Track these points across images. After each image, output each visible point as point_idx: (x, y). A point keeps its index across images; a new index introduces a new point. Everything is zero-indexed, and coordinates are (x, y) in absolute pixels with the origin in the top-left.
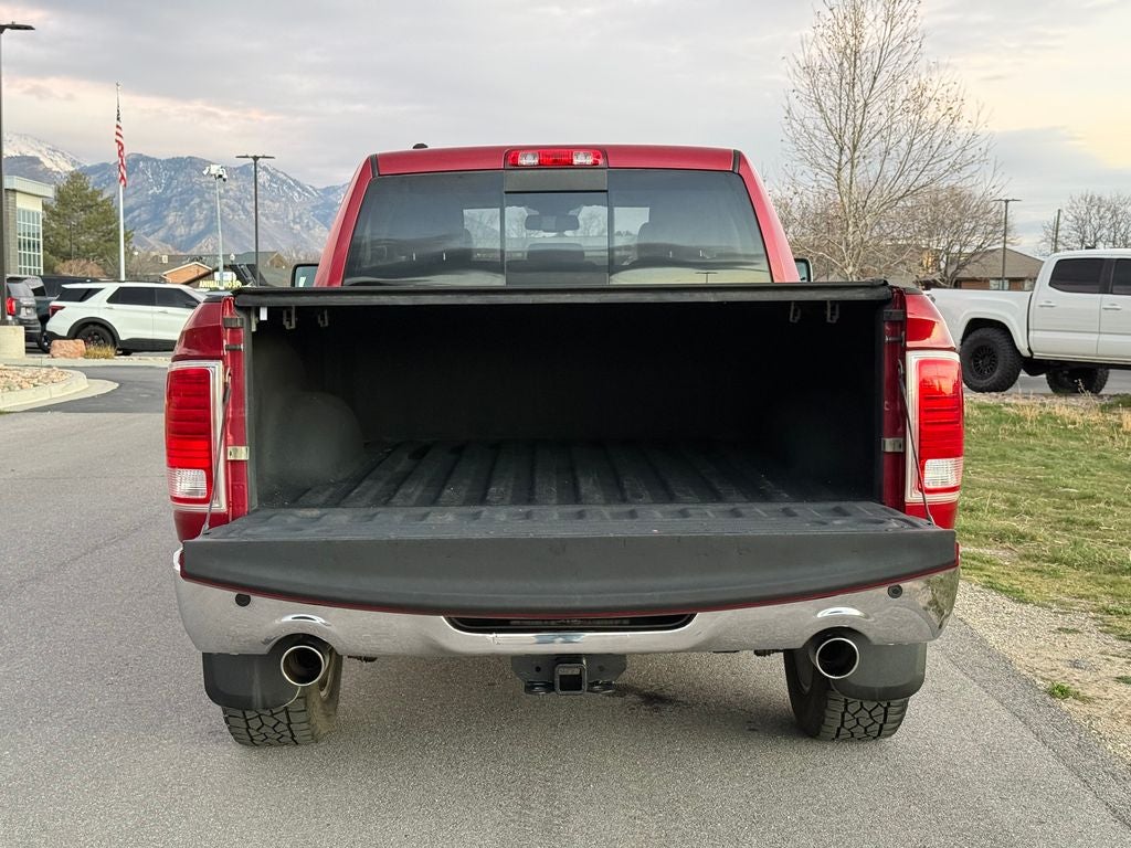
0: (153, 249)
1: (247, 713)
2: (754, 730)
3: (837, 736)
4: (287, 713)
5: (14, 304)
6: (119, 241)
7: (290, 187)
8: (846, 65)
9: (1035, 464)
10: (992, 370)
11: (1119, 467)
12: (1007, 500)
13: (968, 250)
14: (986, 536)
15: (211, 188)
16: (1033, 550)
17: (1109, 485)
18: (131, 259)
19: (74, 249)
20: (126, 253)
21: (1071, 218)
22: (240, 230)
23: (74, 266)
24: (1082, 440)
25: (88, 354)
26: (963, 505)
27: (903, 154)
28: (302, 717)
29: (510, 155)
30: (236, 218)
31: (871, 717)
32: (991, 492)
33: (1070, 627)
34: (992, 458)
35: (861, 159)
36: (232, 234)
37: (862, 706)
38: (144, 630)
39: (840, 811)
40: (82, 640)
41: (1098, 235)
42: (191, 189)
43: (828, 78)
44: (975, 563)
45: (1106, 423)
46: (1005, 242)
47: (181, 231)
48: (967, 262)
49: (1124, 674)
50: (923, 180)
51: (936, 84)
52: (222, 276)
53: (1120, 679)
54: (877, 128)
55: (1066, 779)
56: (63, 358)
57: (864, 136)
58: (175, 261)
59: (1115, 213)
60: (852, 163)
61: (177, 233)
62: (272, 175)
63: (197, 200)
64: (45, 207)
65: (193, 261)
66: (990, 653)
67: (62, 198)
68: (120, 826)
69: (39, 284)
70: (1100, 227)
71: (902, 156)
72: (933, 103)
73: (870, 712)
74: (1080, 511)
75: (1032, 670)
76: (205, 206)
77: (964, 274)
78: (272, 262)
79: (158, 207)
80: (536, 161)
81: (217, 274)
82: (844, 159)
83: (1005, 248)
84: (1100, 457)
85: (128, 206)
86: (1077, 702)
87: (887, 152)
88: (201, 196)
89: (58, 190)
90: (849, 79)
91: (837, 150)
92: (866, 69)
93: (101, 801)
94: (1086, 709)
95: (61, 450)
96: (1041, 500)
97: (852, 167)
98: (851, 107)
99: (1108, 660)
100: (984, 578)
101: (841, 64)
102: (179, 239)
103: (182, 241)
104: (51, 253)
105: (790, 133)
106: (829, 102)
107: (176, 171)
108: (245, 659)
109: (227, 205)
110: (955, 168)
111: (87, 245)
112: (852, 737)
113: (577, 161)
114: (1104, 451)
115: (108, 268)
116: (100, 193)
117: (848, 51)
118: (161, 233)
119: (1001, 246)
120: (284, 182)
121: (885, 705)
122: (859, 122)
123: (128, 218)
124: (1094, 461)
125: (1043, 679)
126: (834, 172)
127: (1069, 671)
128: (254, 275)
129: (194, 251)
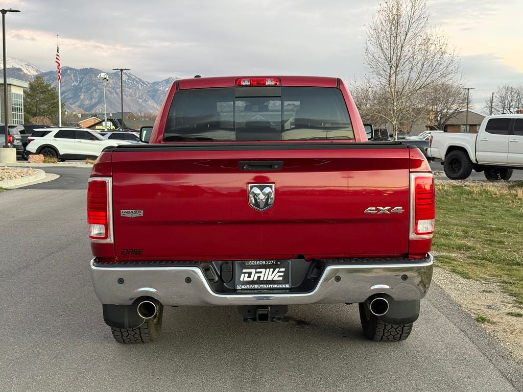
0: (74, 111)
1: (122, 330)
2: (345, 337)
3: (382, 339)
4: (139, 329)
5: (11, 138)
6: (58, 107)
7: (137, 82)
8: (393, 28)
9: (477, 214)
10: (460, 170)
11: (515, 215)
12: (463, 231)
13: (451, 111)
14: (453, 248)
15: (101, 82)
16: (473, 254)
17: (510, 224)
18: (64, 116)
19: (38, 111)
20: (62, 113)
21: (498, 96)
22: (114, 102)
23: (38, 120)
24: (499, 202)
25: (45, 161)
26: (443, 233)
27: (419, 69)
28: (146, 331)
29: (238, 80)
30: (112, 96)
31: (396, 331)
32: (456, 227)
33: (488, 290)
34: (457, 211)
35: (400, 72)
36: (110, 103)
37: (392, 327)
38: (75, 291)
39: (382, 373)
40: (47, 296)
41: (511, 105)
42: (91, 83)
43: (385, 34)
44: (447, 260)
45: (510, 194)
46: (467, 108)
47: (87, 102)
48: (450, 117)
49: (510, 312)
50: (429, 81)
51: (434, 37)
52: (106, 124)
53: (509, 314)
54: (407, 57)
55: (482, 358)
56: (34, 163)
57: (401, 61)
58: (84, 116)
59: (519, 94)
60: (396, 73)
61: (85, 103)
62: (129, 77)
63: (94, 88)
64: (25, 92)
65: (92, 117)
66: (451, 301)
67: (32, 87)
68: (67, 379)
69: (22, 128)
70: (512, 101)
71: (419, 71)
72: (433, 46)
73: (395, 329)
74: (496, 236)
75: (470, 310)
76: (98, 91)
77: (449, 122)
78: (129, 117)
79: (76, 91)
80: (249, 83)
81: (103, 123)
82: (392, 72)
83: (467, 111)
84: (507, 211)
85: (62, 91)
86: (489, 324)
87: (412, 68)
88: (96, 86)
89: (30, 84)
90: (394, 35)
91: (389, 67)
92: (402, 30)
93: (58, 368)
94: (493, 327)
95: (34, 207)
96: (479, 231)
97: (396, 76)
98: (395, 48)
99: (504, 305)
100: (451, 267)
101: (391, 28)
102: (86, 106)
103: (87, 107)
104: (27, 113)
105: (367, 60)
106: (385, 45)
107: (85, 74)
108: (122, 307)
109: (108, 90)
110: (443, 75)
111: (44, 109)
112: (388, 340)
113: (267, 83)
114: (509, 207)
115: (53, 120)
116: (50, 85)
117: (394, 22)
118: (78, 104)
119: (466, 110)
120: (135, 80)
121: (402, 326)
122: (399, 54)
123: (62, 97)
124: (504, 212)
125: (474, 313)
126: (388, 78)
127: (486, 310)
128: (121, 124)
129: (93, 112)
